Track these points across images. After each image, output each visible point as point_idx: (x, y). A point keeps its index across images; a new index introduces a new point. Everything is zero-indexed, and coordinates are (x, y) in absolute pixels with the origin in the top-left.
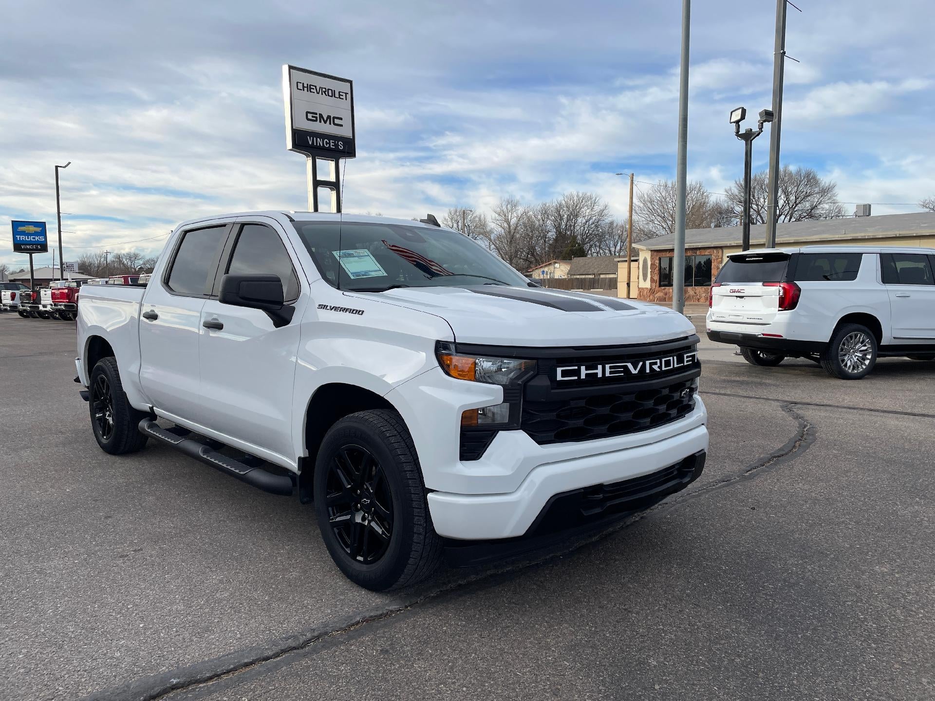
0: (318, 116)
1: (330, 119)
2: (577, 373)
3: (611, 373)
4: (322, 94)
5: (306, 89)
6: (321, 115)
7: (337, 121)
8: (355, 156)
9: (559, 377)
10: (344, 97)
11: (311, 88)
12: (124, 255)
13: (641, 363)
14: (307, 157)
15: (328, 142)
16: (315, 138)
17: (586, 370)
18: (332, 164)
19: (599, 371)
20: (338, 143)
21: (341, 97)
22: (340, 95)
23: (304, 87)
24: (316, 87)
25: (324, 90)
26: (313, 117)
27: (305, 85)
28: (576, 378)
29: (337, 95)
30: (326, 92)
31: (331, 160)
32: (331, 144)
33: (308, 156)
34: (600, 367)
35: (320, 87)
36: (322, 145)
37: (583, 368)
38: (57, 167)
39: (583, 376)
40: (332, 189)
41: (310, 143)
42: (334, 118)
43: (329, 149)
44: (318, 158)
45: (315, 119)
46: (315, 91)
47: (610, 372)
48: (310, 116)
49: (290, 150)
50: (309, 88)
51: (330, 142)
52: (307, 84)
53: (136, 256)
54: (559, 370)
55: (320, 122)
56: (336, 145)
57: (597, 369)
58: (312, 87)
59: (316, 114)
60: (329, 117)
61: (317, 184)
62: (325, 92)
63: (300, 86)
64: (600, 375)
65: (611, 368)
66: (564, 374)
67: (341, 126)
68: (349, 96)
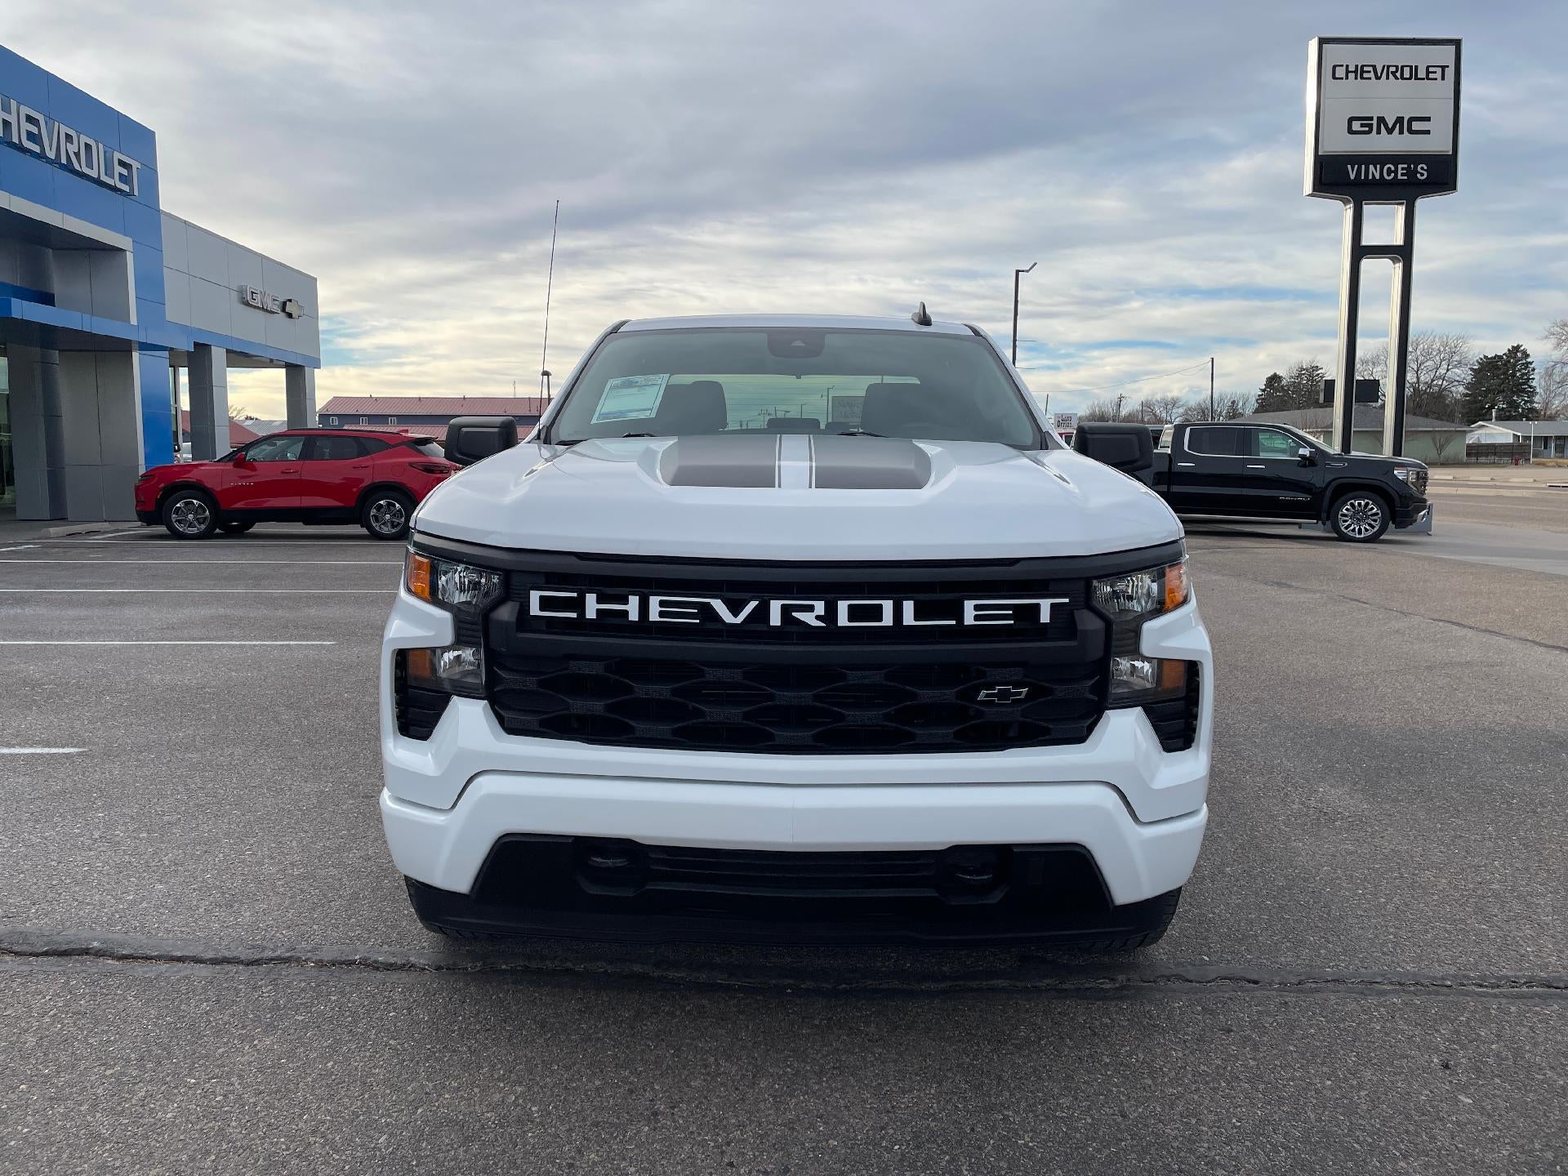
0: (1375, 122)
1: (1402, 125)
2: (579, 605)
3: (662, 614)
4: (1388, 78)
5: (1352, 76)
6: (1381, 120)
7: (1416, 126)
8: (1454, 187)
9: (535, 610)
10: (1438, 75)
11: (1363, 72)
12: (1157, 401)
13: (753, 604)
14: (1345, 204)
15: (1393, 168)
16: (1363, 166)
17: (598, 602)
18: (1400, 211)
19: (632, 607)
20: (1416, 167)
21: (1431, 76)
22: (1428, 72)
23: (1348, 72)
24: (1374, 67)
25: (1393, 69)
26: (1362, 126)
27: (1352, 68)
28: (574, 615)
29: (1422, 74)
30: (1396, 72)
31: (1398, 204)
32: (1400, 172)
33: (1346, 202)
34: (634, 601)
35: (1384, 66)
36: (1378, 177)
37: (591, 599)
38: (1018, 272)
39: (591, 614)
40: (1395, 261)
41: (1352, 177)
42: (1411, 120)
43: (1395, 183)
44: (1365, 204)
45: (1367, 129)
46: (1372, 75)
47: (661, 612)
48: (1356, 126)
49: (1309, 195)
50: (1360, 72)
51: (1396, 169)
52: (1357, 66)
53: (1174, 403)
54: (535, 596)
55: (1379, 132)
56: (1411, 173)
57: (626, 602)
58: (1365, 69)
59: (1371, 119)
60: (1400, 120)
61: (1360, 252)
62: (1394, 73)
63: (1340, 72)
64: (634, 616)
65: (662, 604)
66: (545, 603)
67: (1428, 132)
68: (1450, 72)
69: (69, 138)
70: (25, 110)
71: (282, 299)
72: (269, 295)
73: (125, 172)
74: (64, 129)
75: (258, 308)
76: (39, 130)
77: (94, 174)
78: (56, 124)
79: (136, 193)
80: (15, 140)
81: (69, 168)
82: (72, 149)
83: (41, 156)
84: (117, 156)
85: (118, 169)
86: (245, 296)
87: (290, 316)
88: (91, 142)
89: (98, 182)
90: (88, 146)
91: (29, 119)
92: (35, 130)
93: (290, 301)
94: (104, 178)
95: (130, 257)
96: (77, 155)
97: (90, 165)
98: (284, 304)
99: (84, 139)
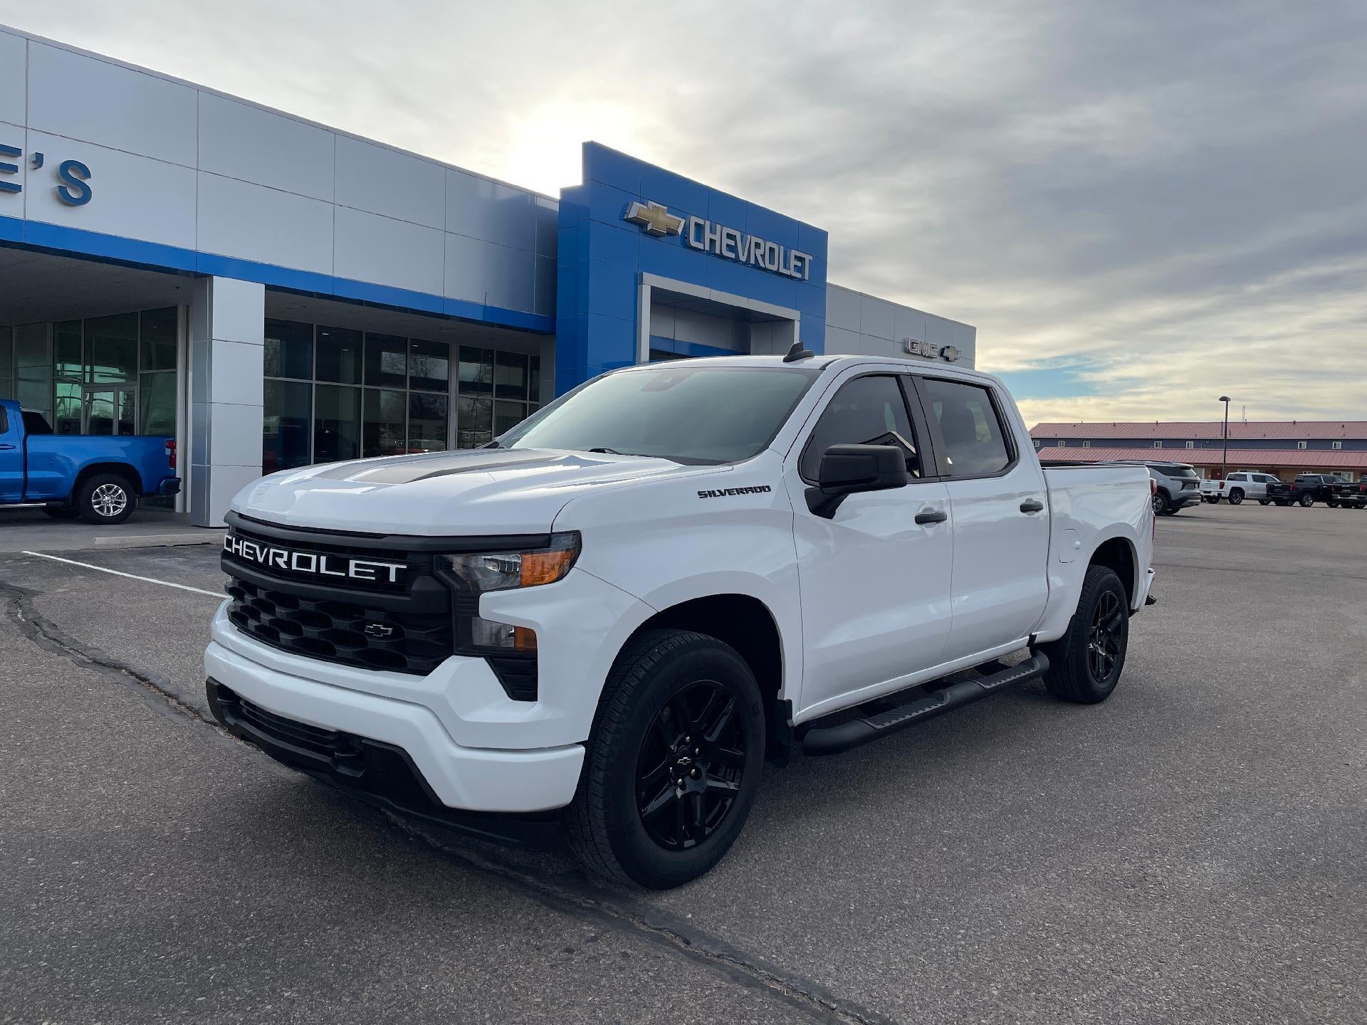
13: (266, 550)
69: (758, 245)
70: (727, 230)
71: (940, 346)
72: (927, 344)
73: (799, 264)
74: (755, 240)
75: (919, 355)
76: (736, 242)
77: (774, 268)
78: (749, 237)
79: (807, 278)
80: (718, 251)
81: (757, 266)
82: (759, 252)
83: (737, 260)
84: (794, 253)
85: (793, 262)
86: (906, 346)
87: (947, 359)
88: (775, 246)
89: (778, 273)
90: (772, 250)
91: (730, 236)
92: (732, 243)
93: (948, 347)
94: (782, 270)
95: (797, 325)
96: (763, 256)
97: (772, 262)
98: (943, 350)
99: (769, 244)
